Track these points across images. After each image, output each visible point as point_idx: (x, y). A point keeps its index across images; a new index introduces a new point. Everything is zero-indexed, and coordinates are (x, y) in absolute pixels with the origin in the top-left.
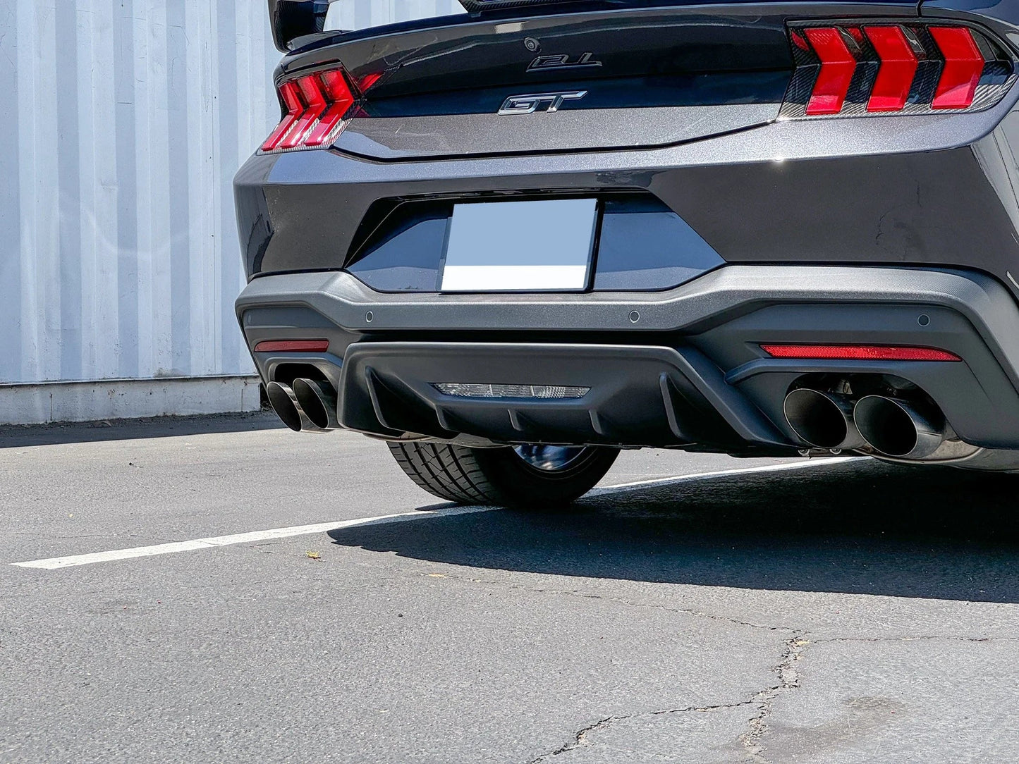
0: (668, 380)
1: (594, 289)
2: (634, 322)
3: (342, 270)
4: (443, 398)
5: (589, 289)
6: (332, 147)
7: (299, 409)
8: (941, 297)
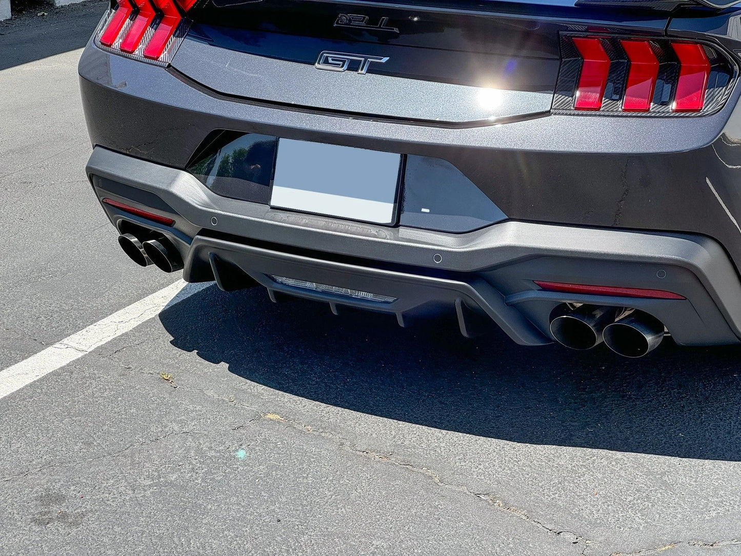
0: (462, 304)
1: (400, 224)
2: (437, 263)
3: (184, 170)
4: (275, 285)
5: (396, 224)
6: (169, 66)
7: (145, 254)
8: (676, 260)
